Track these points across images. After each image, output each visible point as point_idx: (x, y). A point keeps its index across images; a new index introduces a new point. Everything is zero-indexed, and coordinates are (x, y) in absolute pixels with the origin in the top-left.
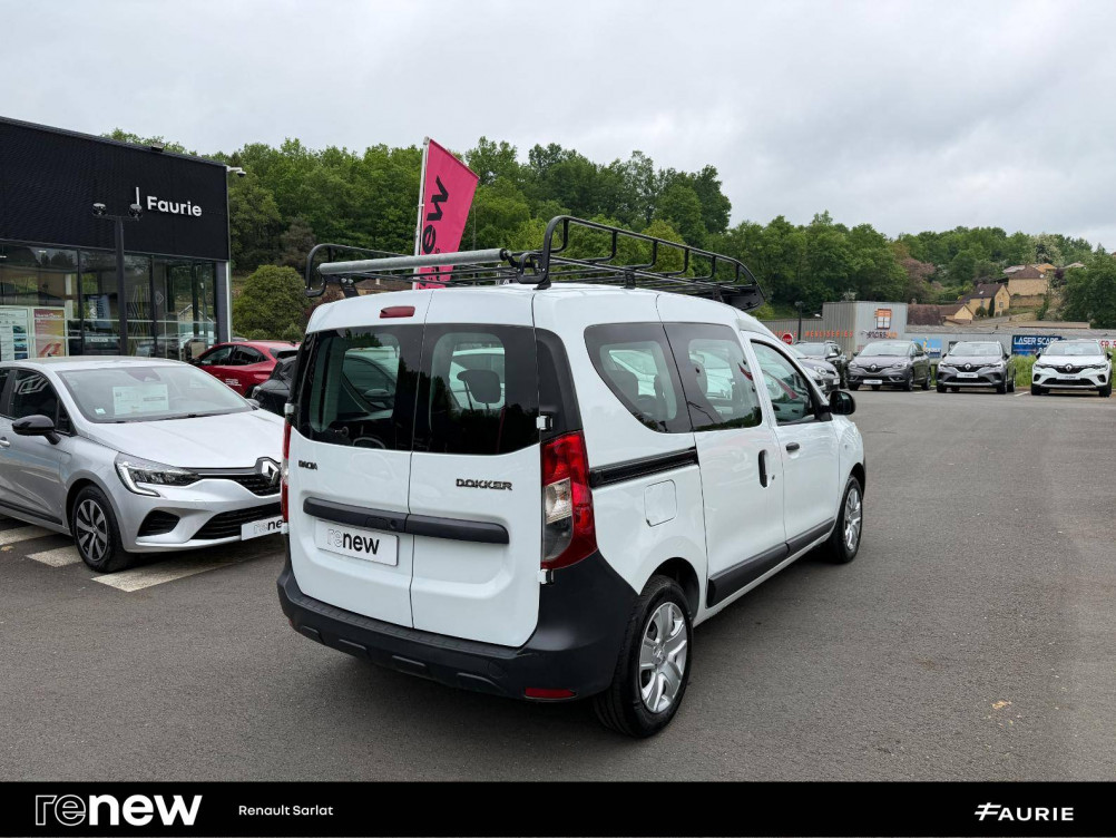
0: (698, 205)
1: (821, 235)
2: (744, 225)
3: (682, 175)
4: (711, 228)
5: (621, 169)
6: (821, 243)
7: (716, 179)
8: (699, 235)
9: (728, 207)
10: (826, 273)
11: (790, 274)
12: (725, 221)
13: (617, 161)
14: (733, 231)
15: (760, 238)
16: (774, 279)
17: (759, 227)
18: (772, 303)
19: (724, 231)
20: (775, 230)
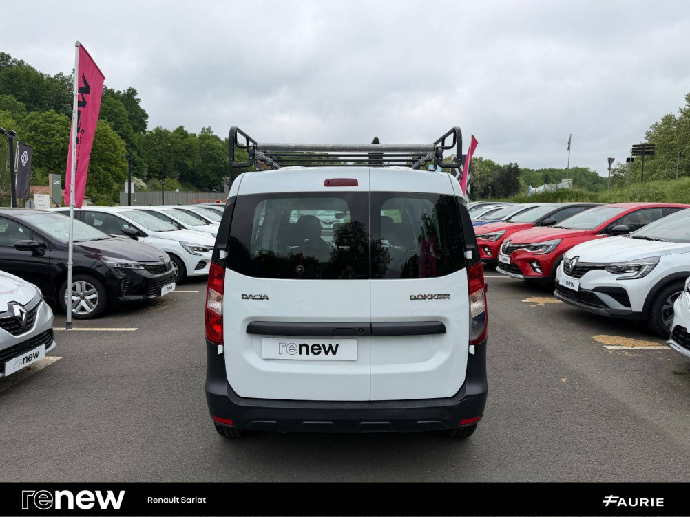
0: (126, 113)
1: (207, 142)
2: (158, 130)
3: (112, 91)
4: (136, 129)
5: (64, 80)
6: (208, 146)
7: (137, 97)
8: (128, 133)
9: (146, 116)
10: (211, 164)
11: (190, 163)
12: (145, 126)
13: (61, 74)
14: (151, 132)
15: (168, 138)
16: (180, 166)
17: (168, 132)
18: (179, 181)
19: (145, 132)
20: (178, 135)
